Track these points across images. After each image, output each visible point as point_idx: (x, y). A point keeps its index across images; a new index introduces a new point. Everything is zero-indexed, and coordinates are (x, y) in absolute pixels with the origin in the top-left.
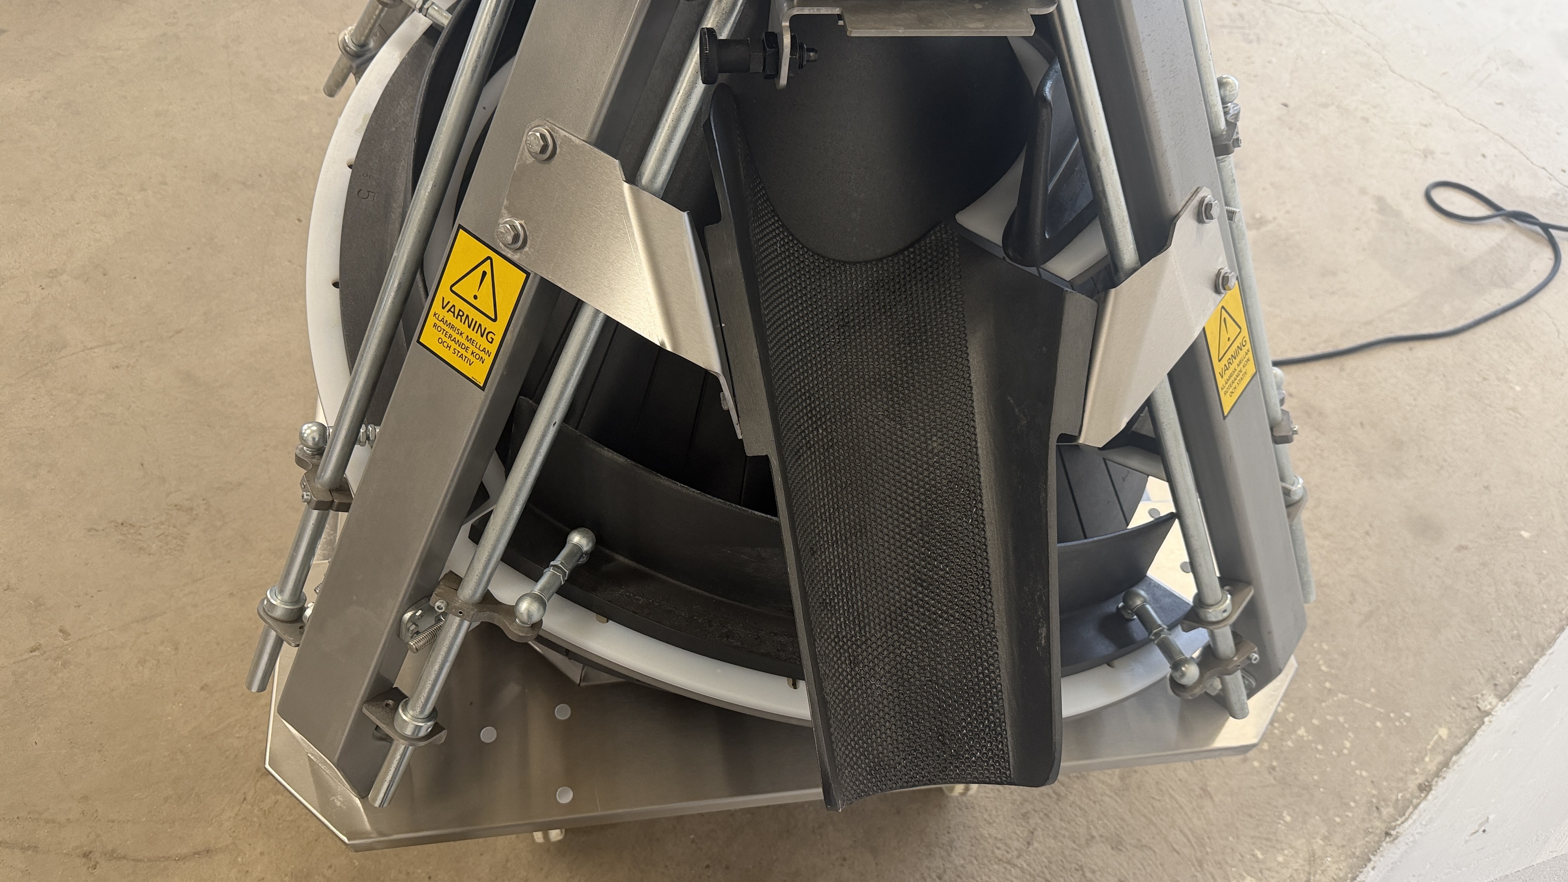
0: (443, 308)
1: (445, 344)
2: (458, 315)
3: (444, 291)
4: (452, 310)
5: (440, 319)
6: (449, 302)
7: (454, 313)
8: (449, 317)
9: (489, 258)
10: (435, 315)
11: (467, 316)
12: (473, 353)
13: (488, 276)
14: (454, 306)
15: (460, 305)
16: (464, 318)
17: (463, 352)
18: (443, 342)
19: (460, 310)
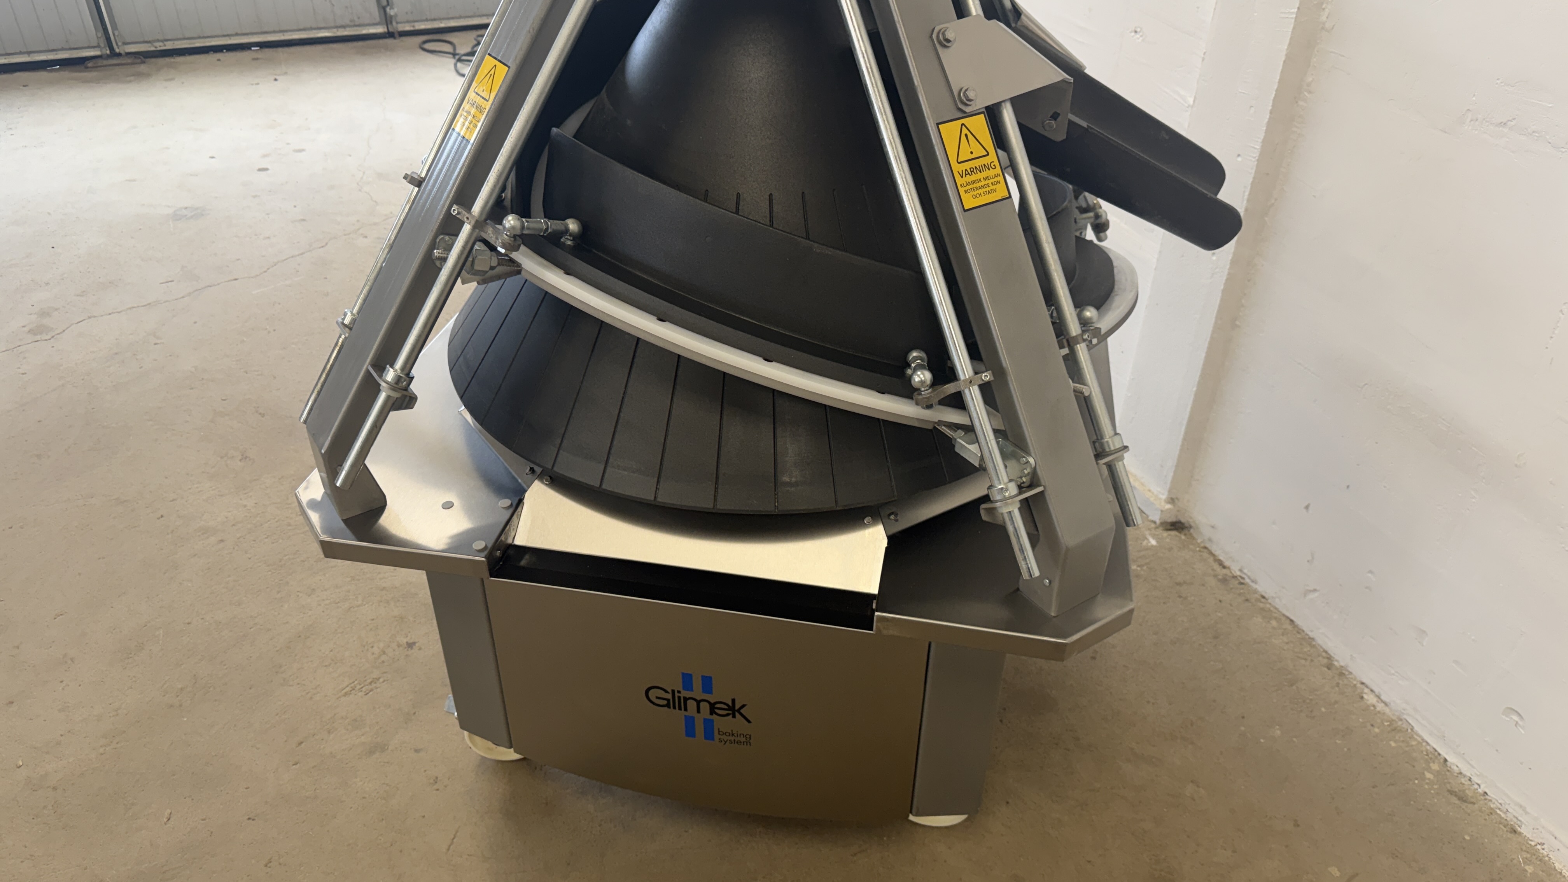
0: (962, 177)
1: (978, 196)
2: (971, 172)
3: (956, 167)
4: (967, 173)
5: (965, 185)
6: (962, 171)
7: (969, 174)
8: (969, 178)
9: (963, 124)
10: (961, 186)
11: (976, 167)
12: (992, 184)
13: (970, 136)
14: (966, 170)
15: (967, 166)
16: (975, 171)
17: (988, 189)
18: (976, 196)
19: (970, 169)
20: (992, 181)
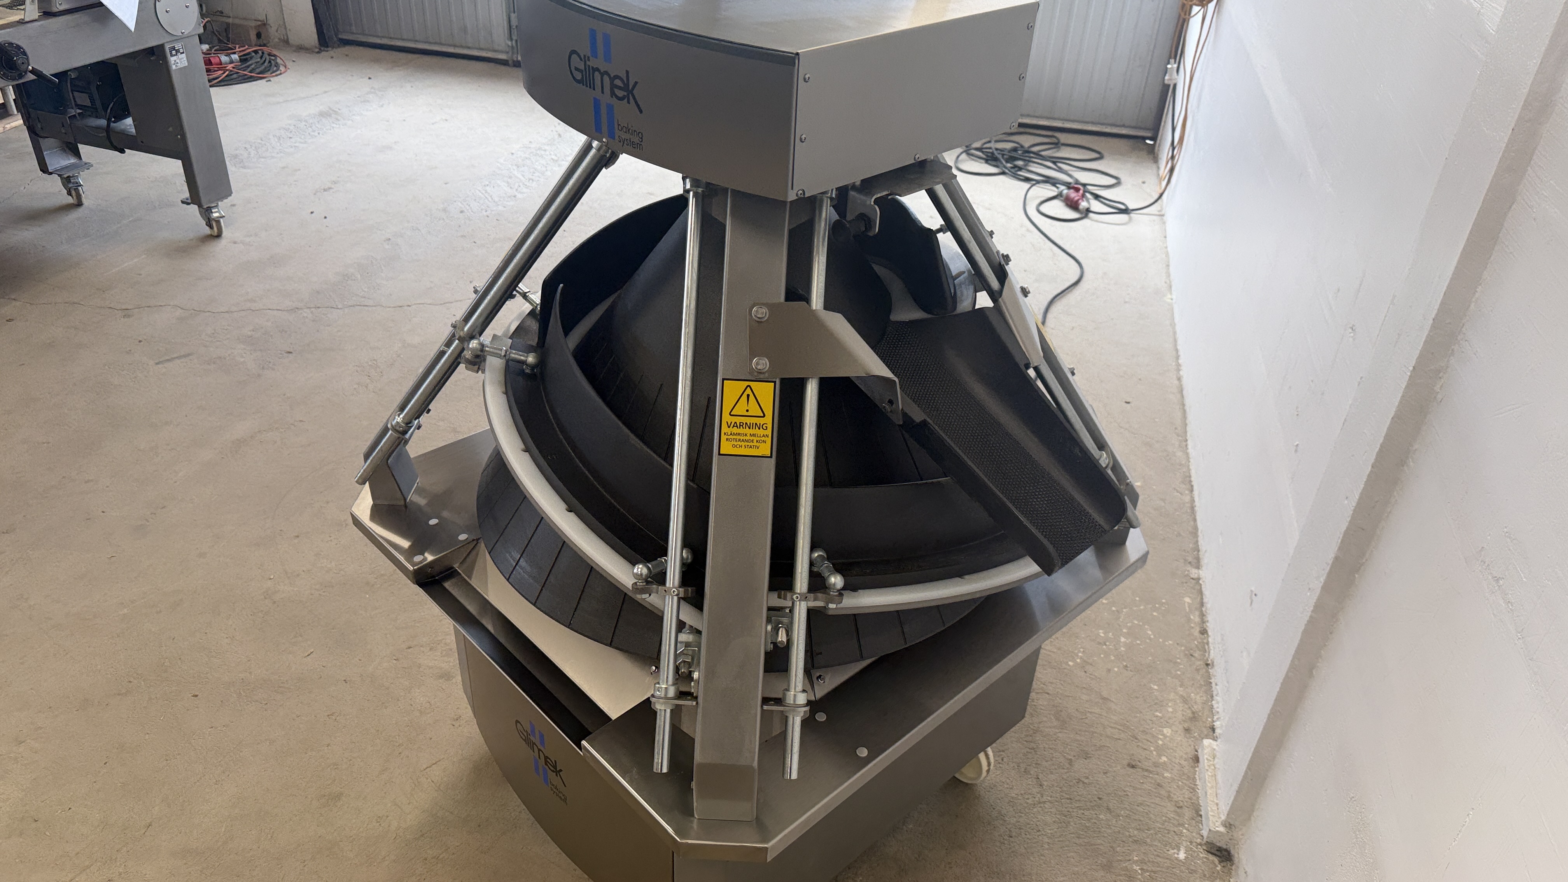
0: (729, 427)
1: (738, 446)
2: (740, 425)
3: (726, 417)
5: (729, 434)
6: (731, 423)
7: (737, 426)
8: (735, 430)
10: (725, 434)
11: (746, 423)
12: (757, 441)
13: (752, 397)
14: (736, 423)
15: (738, 420)
16: (744, 426)
17: (751, 444)
18: (736, 446)
19: (740, 423)
20: (759, 439)
